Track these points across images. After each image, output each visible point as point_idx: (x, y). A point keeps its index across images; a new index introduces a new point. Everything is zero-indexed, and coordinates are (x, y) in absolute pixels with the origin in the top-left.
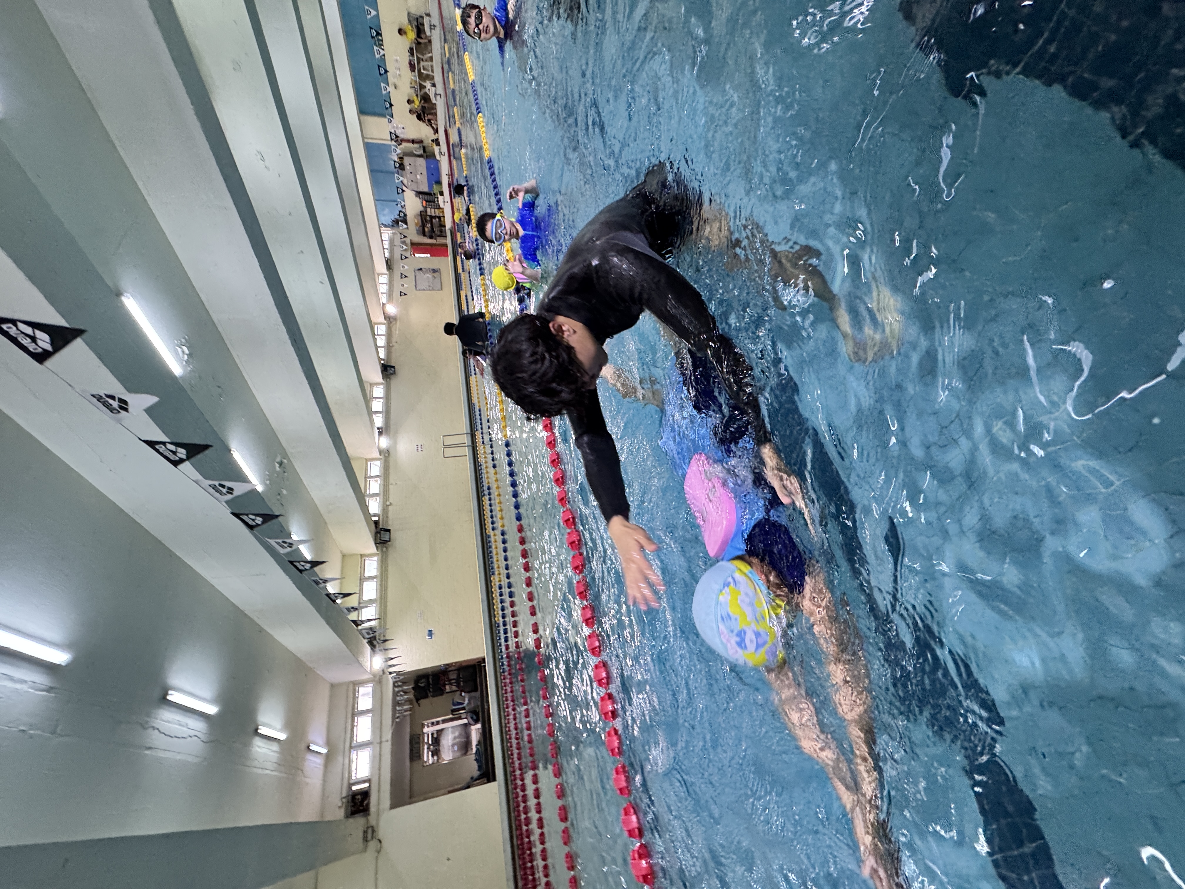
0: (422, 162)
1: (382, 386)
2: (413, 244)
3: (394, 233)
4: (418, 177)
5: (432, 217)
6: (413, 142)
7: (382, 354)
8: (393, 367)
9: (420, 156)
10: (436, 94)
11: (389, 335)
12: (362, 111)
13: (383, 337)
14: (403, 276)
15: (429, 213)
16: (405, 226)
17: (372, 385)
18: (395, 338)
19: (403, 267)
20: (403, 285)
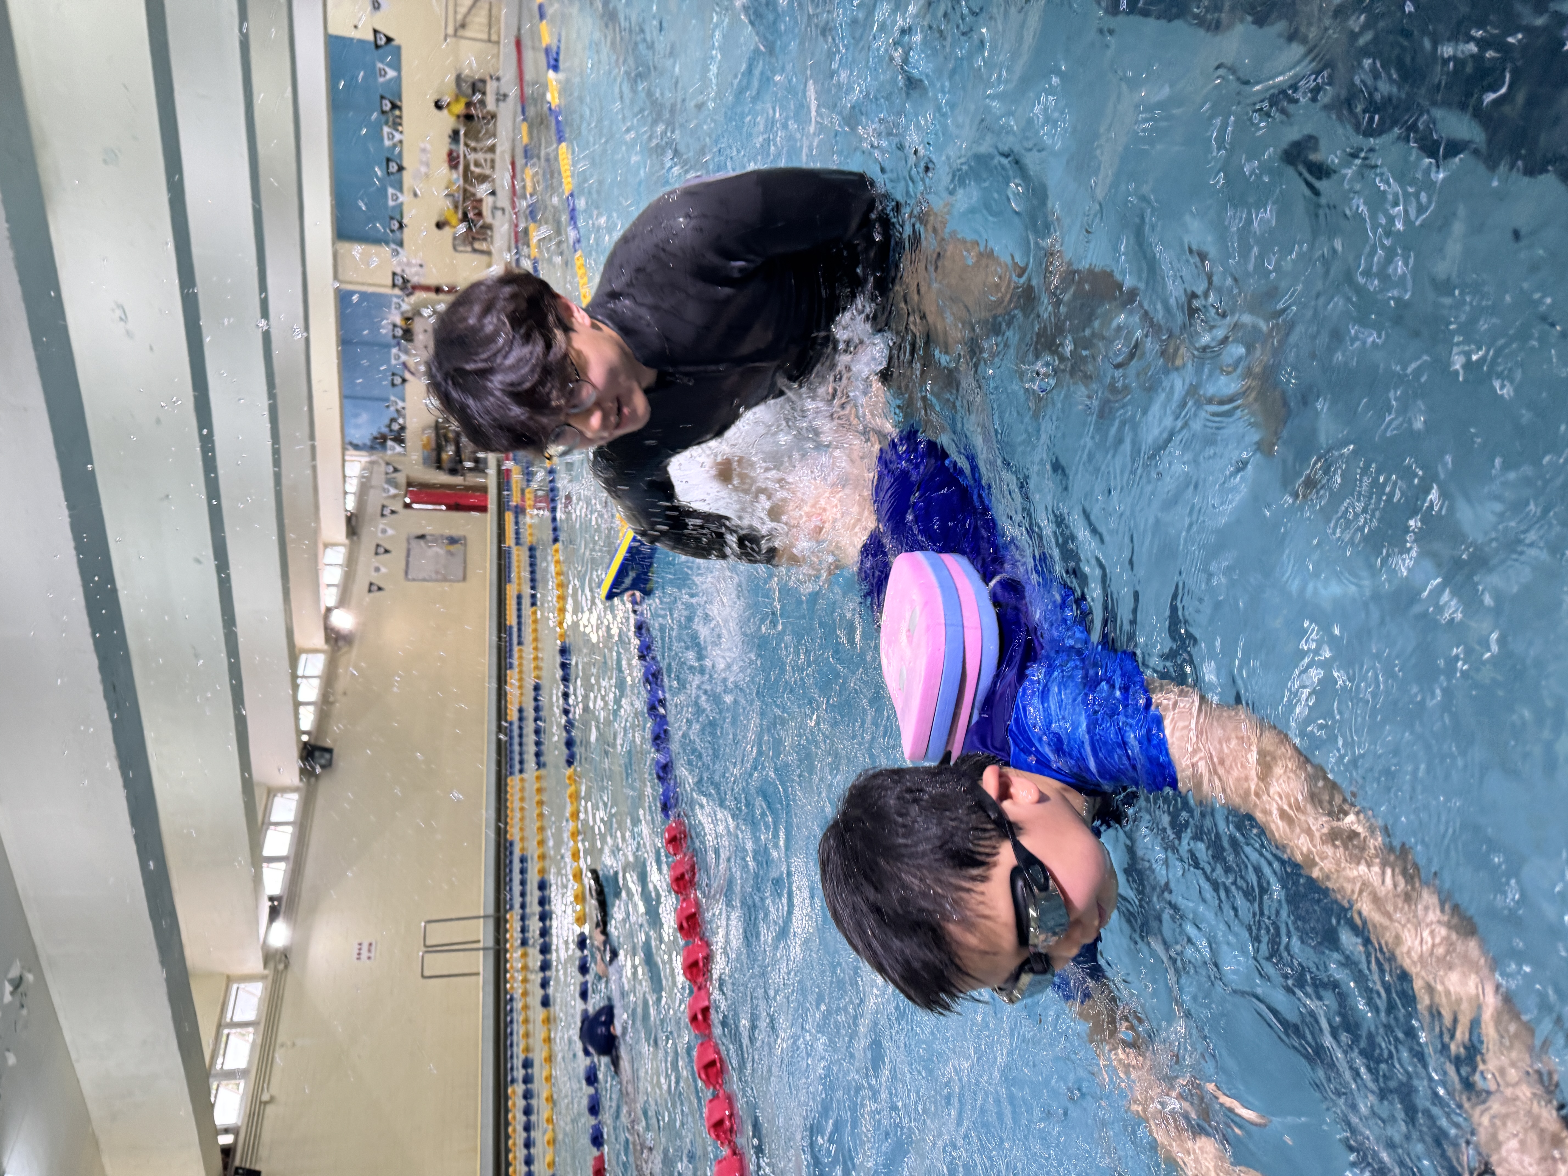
1: (295, 796)
2: (411, 485)
6: (436, 289)
7: (307, 719)
8: (329, 751)
11: (329, 679)
12: (341, 235)
13: (316, 682)
14: (381, 550)
16: (398, 449)
17: (272, 792)
18: (341, 684)
19: (384, 531)
20: (377, 570)
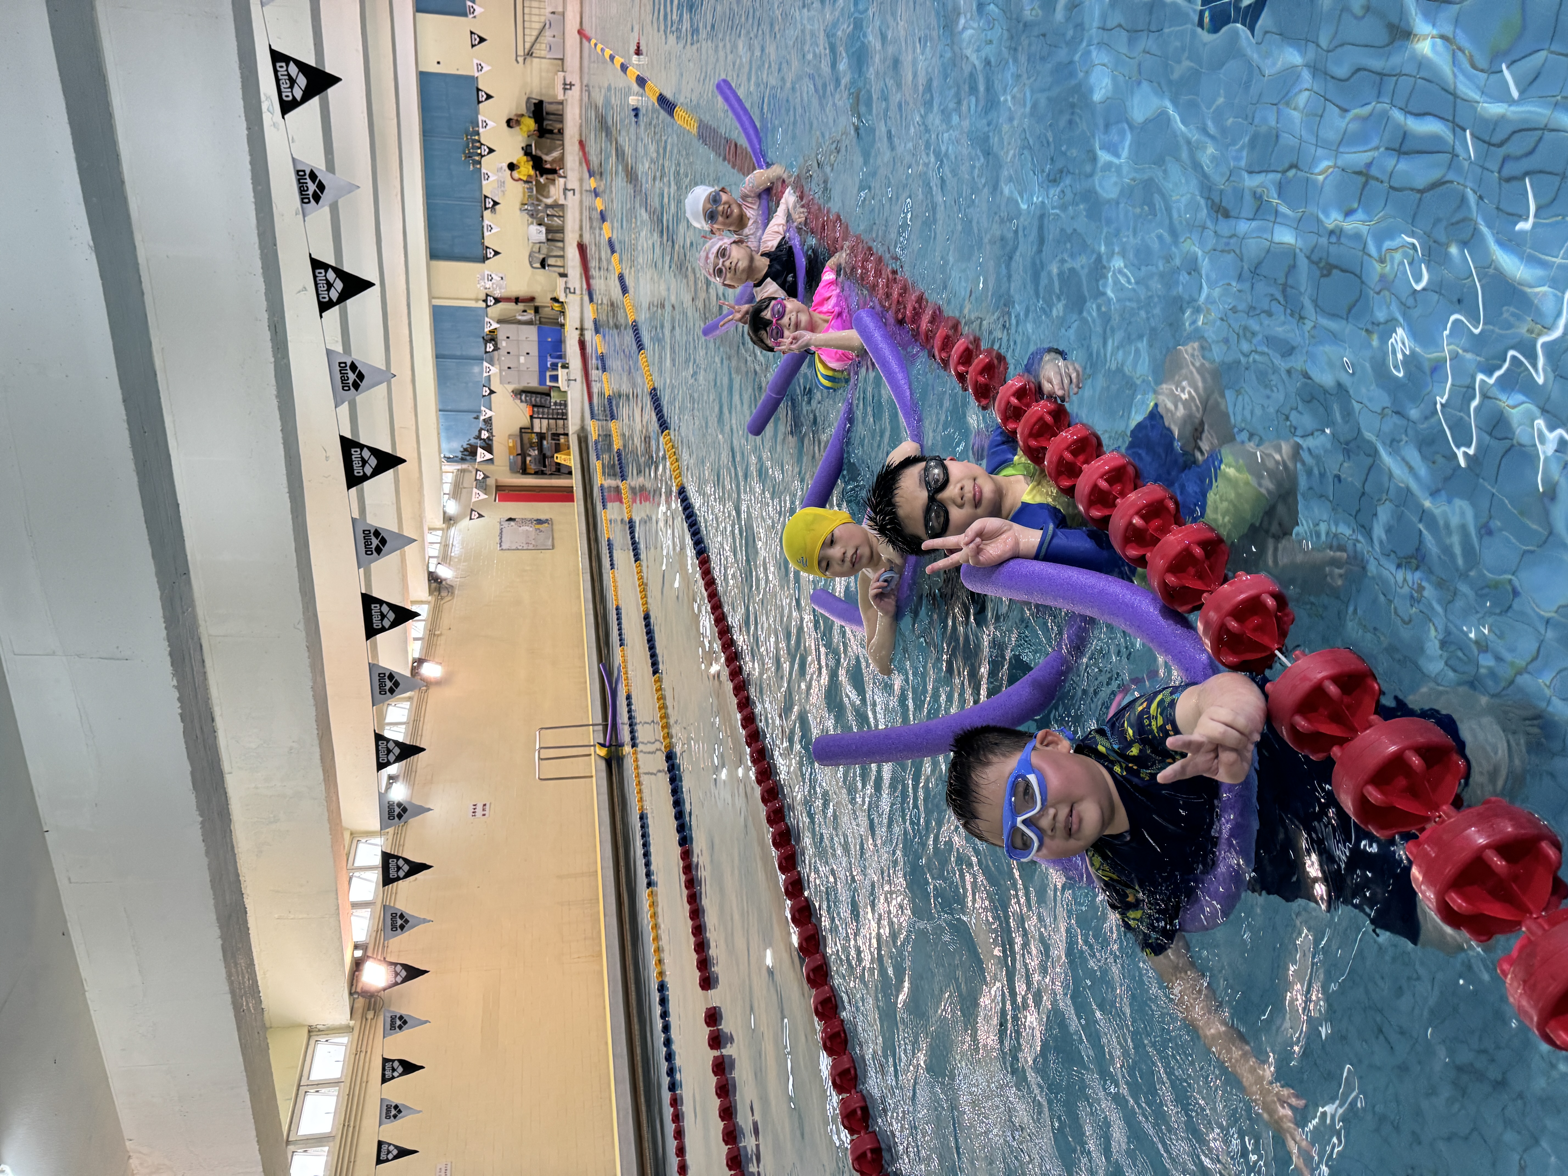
0: (531, 334)
1: (407, 705)
2: (499, 488)
3: (463, 471)
4: (522, 360)
5: (541, 436)
6: (517, 300)
9: (530, 323)
10: (566, 190)
11: (434, 619)
12: (434, 254)
15: (537, 429)
16: (488, 456)
18: (445, 622)
